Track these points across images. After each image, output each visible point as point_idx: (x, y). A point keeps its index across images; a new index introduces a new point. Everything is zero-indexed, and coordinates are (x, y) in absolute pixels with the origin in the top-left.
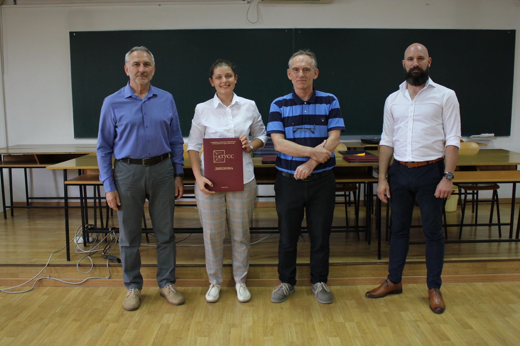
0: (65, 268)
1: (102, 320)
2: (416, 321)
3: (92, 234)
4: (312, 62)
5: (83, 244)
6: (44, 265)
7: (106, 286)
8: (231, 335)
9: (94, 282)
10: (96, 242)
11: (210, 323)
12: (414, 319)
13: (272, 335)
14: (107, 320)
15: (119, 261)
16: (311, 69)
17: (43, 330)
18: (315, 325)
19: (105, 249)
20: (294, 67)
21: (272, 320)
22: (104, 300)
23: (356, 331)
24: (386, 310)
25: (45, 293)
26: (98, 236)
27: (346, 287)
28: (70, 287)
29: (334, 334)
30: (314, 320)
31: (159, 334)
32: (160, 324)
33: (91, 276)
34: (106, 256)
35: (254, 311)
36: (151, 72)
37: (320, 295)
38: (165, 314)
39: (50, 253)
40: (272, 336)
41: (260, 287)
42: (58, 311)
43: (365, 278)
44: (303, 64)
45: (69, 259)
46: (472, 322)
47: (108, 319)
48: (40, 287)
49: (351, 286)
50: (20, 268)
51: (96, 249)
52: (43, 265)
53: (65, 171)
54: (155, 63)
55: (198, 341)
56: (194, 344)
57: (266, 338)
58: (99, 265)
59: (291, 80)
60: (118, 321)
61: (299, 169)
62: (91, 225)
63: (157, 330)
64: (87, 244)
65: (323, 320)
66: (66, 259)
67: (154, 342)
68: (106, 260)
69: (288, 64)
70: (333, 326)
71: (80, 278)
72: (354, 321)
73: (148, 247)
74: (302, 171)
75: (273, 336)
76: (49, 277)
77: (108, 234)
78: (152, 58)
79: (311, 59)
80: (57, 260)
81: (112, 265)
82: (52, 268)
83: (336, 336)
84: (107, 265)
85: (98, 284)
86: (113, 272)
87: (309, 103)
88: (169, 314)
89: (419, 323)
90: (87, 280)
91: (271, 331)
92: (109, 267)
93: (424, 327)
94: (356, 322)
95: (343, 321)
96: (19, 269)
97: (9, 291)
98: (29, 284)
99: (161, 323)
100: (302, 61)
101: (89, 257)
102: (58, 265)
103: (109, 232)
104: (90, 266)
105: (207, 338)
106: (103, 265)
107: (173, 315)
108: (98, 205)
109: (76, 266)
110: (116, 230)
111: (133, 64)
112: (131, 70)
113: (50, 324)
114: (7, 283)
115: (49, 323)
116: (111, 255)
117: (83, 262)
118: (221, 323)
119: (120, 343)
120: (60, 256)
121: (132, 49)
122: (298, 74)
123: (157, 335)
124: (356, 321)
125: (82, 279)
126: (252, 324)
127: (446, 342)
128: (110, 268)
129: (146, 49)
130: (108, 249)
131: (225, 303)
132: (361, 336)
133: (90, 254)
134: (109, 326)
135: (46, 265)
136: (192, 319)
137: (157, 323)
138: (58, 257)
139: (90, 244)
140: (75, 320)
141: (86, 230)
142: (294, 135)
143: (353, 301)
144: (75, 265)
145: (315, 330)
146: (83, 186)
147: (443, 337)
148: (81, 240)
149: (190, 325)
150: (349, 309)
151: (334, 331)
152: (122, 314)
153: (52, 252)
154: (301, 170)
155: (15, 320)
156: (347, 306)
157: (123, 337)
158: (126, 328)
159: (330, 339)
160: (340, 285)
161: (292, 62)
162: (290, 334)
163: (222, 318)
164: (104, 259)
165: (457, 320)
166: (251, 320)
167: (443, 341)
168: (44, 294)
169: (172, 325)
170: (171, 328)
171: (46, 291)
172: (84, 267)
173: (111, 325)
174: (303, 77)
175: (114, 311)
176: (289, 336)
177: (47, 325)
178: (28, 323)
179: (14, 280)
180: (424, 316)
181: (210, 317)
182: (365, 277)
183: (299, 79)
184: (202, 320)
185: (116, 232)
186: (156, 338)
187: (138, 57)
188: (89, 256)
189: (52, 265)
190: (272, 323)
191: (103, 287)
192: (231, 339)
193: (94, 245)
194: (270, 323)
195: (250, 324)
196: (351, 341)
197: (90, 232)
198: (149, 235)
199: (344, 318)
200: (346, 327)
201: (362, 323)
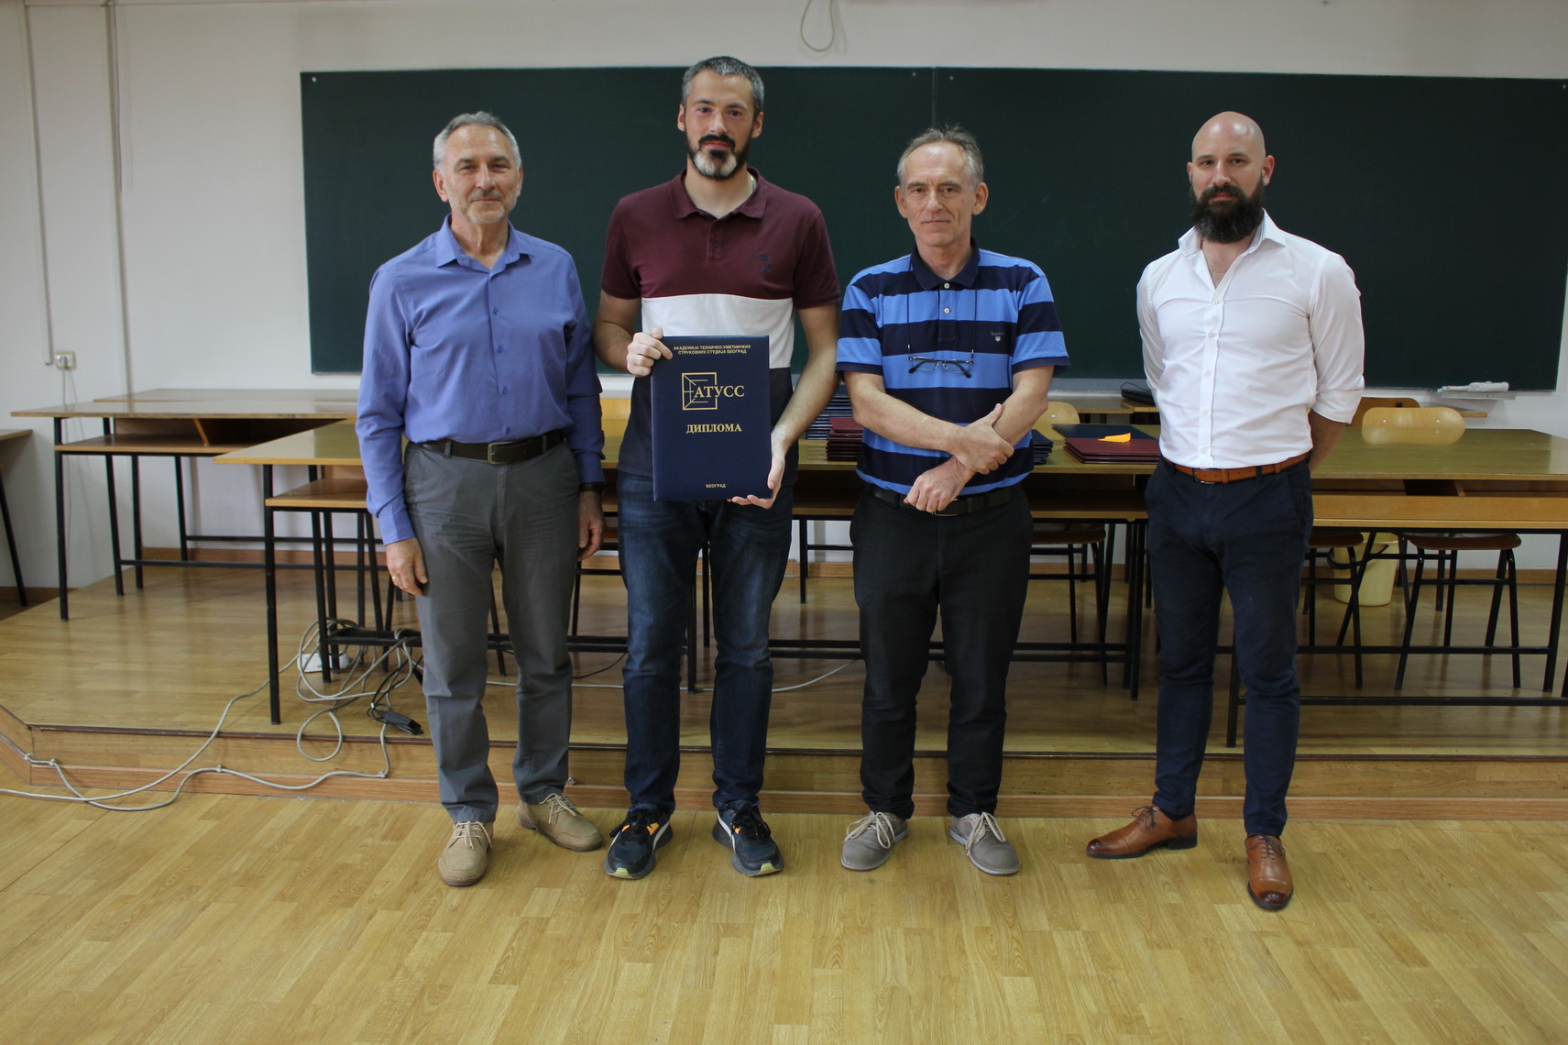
0: (266, 745)
1: (358, 898)
2: (1263, 934)
3: (346, 648)
4: (966, 163)
5: (321, 675)
6: (207, 734)
7: (379, 799)
8: (719, 958)
9: (344, 787)
10: (355, 671)
11: (661, 920)
12: (1256, 930)
13: (837, 962)
14: (371, 901)
15: (415, 727)
16: (962, 186)
17: (192, 922)
18: (965, 936)
19: (378, 691)
20: (913, 180)
21: (842, 917)
22: (369, 841)
23: (1083, 959)
24: (1173, 897)
25: (208, 812)
26: (362, 655)
27: (1060, 820)
28: (278, 796)
29: (1019, 966)
30: (963, 921)
31: (512, 948)
32: (518, 918)
33: (337, 770)
34: (378, 712)
35: (790, 886)
36: (511, 188)
37: (979, 851)
38: (537, 889)
39: (227, 697)
40: (837, 966)
41: (814, 815)
42: (236, 868)
43: (1118, 798)
44: (939, 172)
45: (276, 718)
46: (1425, 944)
47: (373, 897)
48: (198, 795)
49: (1076, 819)
50: (142, 740)
51: (356, 689)
52: (205, 732)
53: (268, 469)
54: (522, 159)
55: (624, 975)
56: (612, 983)
57: (818, 972)
58: (360, 737)
59: (907, 219)
60: (401, 904)
61: (921, 484)
62: (343, 622)
63: (509, 936)
64: (332, 675)
65: (988, 922)
66: (269, 719)
67: (497, 971)
68: (380, 723)
69: (896, 172)
70: (1018, 942)
71: (306, 774)
72: (1078, 930)
73: (502, 689)
74: (929, 491)
75: (840, 967)
76: (222, 767)
77: (391, 648)
78: (512, 144)
79: (964, 154)
80: (245, 719)
81: (396, 739)
82: (231, 743)
83: (1023, 975)
84: (382, 740)
85: (355, 790)
86: (398, 758)
87: (956, 285)
88: (546, 889)
89: (1269, 942)
90: (326, 779)
91: (835, 952)
92: (388, 746)
93: (1283, 952)
94: (1083, 932)
95: (1047, 928)
96: (138, 743)
97: (112, 804)
98: (166, 786)
99: (523, 915)
100: (935, 162)
101: (331, 714)
102: (246, 734)
103: (393, 644)
104: (334, 739)
105: (649, 966)
106: (369, 738)
107: (559, 890)
108: (367, 562)
109: (296, 739)
110: (412, 638)
111: (458, 164)
112: (453, 181)
113: (213, 908)
114: (108, 782)
115: (209, 904)
116: (397, 709)
117: (315, 728)
118: (693, 922)
119: (400, 972)
120: (254, 708)
121: (451, 123)
122: (924, 201)
123: (506, 952)
124: (1084, 928)
125: (313, 777)
126: (782, 927)
127: (1347, 1003)
128: (390, 748)
129: (492, 118)
130: (388, 692)
131: (711, 862)
132: (1098, 975)
133: (338, 707)
134: (374, 919)
135: (212, 733)
136: (612, 905)
137: (511, 915)
138: (248, 712)
139: (342, 676)
140: (282, 897)
141: (329, 633)
142: (909, 381)
143: (1080, 865)
144: (292, 738)
145: (964, 952)
146: (322, 515)
147: (1339, 988)
148: (315, 663)
149: (603, 924)
150: (1066, 891)
151: (1018, 956)
152: (416, 883)
153: (233, 696)
154: (926, 486)
155: (117, 889)
156: (1061, 879)
157: (412, 955)
158: (423, 928)
159: (1007, 982)
160: (1044, 816)
161: (906, 167)
162: (889, 964)
163: (698, 906)
164: (375, 721)
165: (1382, 937)
166: (779, 914)
167: (1338, 1000)
168: (204, 817)
169: (553, 921)
170: (549, 932)
171: (212, 808)
172: (316, 744)
173: (381, 916)
174: (938, 212)
175: (394, 874)
176: (886, 969)
177: (204, 909)
178: (151, 902)
179: (125, 773)
180: (1285, 918)
181: (663, 902)
182: (1119, 795)
183: (929, 218)
184: (638, 910)
185: (410, 645)
186: (503, 961)
187: (472, 144)
188: (331, 710)
189: (228, 733)
190: (842, 925)
191: (369, 801)
192: (717, 970)
193: (351, 679)
194: (835, 927)
195: (776, 928)
196: (1067, 990)
197: (342, 642)
198: (506, 655)
199: (1050, 919)
200: (1054, 945)
201: (1102, 935)
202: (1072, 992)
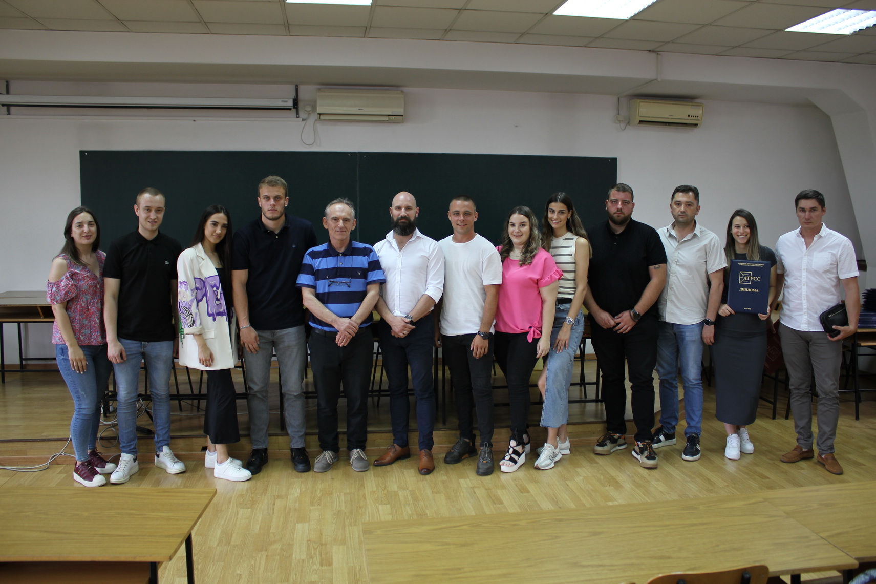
4: (351, 212)
8: (275, 506)
11: (253, 496)
12: (472, 486)
16: (350, 219)
18: (366, 494)
20: (333, 216)
21: (321, 491)
23: (408, 498)
29: (385, 502)
30: (366, 490)
35: (302, 482)
37: (354, 463)
40: (319, 505)
44: (343, 214)
46: (531, 487)
50: (28, 444)
52: (58, 439)
55: (240, 513)
57: (312, 508)
59: (328, 230)
62: (111, 392)
64: (108, 415)
65: (375, 489)
70: (386, 495)
76: (65, 453)
79: (350, 208)
83: (386, 504)
87: (345, 254)
89: (476, 490)
91: (318, 501)
94: (410, 491)
100: (341, 210)
101: (112, 428)
110: (143, 397)
114: (12, 462)
117: (105, 435)
118: (265, 495)
122: (338, 223)
124: (411, 488)
126: (298, 495)
127: (498, 506)
132: (413, 503)
133: (113, 426)
139: (111, 415)
142: (329, 289)
145: (365, 499)
147: (497, 501)
149: (231, 498)
150: (405, 478)
151: (385, 499)
156: (404, 475)
159: (380, 507)
161: (328, 211)
162: (338, 504)
163: (267, 490)
165: (517, 486)
166: (296, 491)
167: (496, 504)
168: (60, 473)
171: (62, 470)
172: (107, 441)
174: (343, 227)
176: (337, 505)
179: (21, 458)
181: (253, 490)
194: (318, 494)
195: (296, 495)
196: (402, 508)
197: (111, 400)
198: (182, 402)
199: (398, 487)
200: (399, 495)
201: (416, 491)
202: (403, 509)
